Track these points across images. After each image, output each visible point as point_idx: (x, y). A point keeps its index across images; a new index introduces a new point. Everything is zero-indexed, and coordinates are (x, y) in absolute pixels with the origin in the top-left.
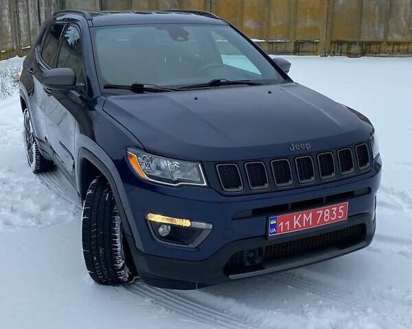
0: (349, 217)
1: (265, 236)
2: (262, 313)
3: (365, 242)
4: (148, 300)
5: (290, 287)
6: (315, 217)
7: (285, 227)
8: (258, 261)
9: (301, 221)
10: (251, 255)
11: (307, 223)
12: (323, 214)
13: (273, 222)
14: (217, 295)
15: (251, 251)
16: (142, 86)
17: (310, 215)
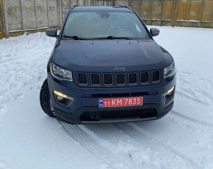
0: (144, 104)
1: (98, 106)
2: (101, 140)
3: (156, 117)
4: (60, 126)
5: (122, 131)
6: (124, 102)
7: (107, 104)
8: (98, 117)
9: (116, 102)
10: (94, 114)
11: (119, 104)
12: (128, 101)
13: (101, 101)
14: (88, 129)
15: (94, 112)
16: (77, 37)
17: (121, 101)
